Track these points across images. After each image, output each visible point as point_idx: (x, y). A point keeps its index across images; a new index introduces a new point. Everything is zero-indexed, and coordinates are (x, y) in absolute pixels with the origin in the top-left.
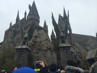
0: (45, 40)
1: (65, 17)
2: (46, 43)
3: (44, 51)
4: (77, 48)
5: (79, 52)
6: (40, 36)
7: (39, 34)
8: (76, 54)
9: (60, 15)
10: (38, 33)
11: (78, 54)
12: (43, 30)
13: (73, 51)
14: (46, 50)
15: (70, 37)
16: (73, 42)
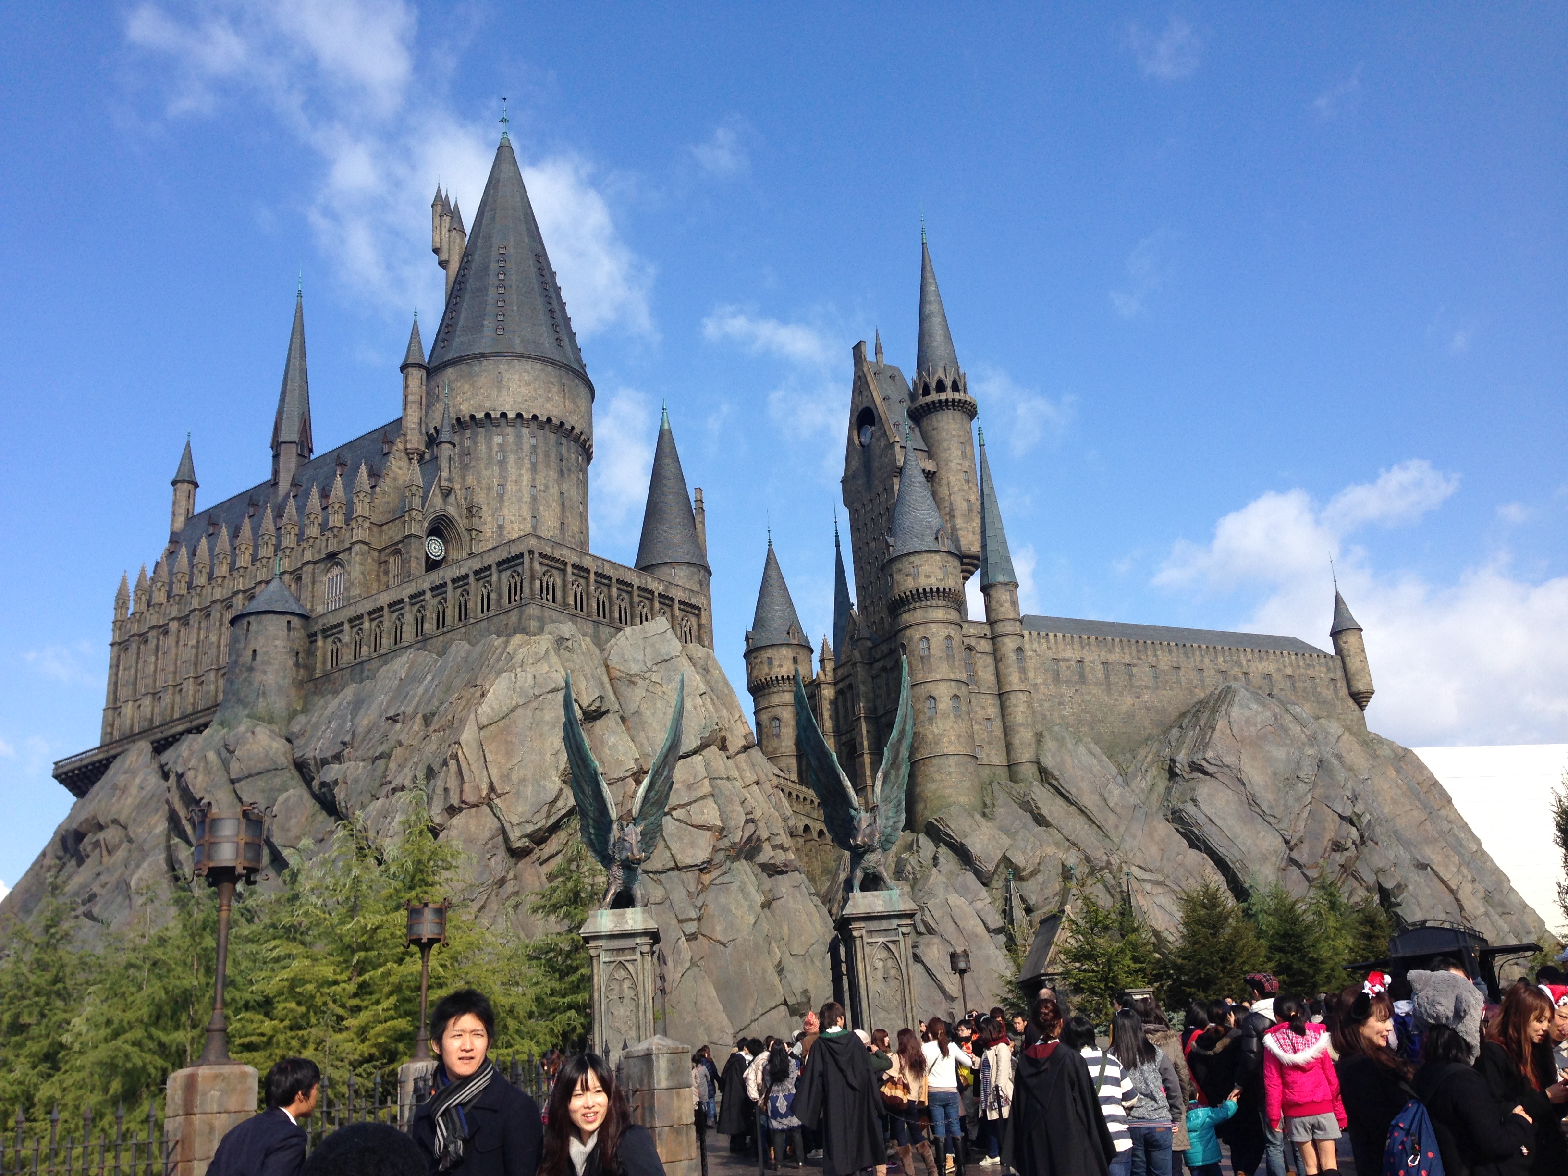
0: (694, 742)
1: (942, 388)
3: (690, 879)
4: (1083, 811)
8: (1063, 894)
9: (870, 356)
10: (613, 660)
11: (1080, 886)
15: (997, 674)
16: (1029, 735)
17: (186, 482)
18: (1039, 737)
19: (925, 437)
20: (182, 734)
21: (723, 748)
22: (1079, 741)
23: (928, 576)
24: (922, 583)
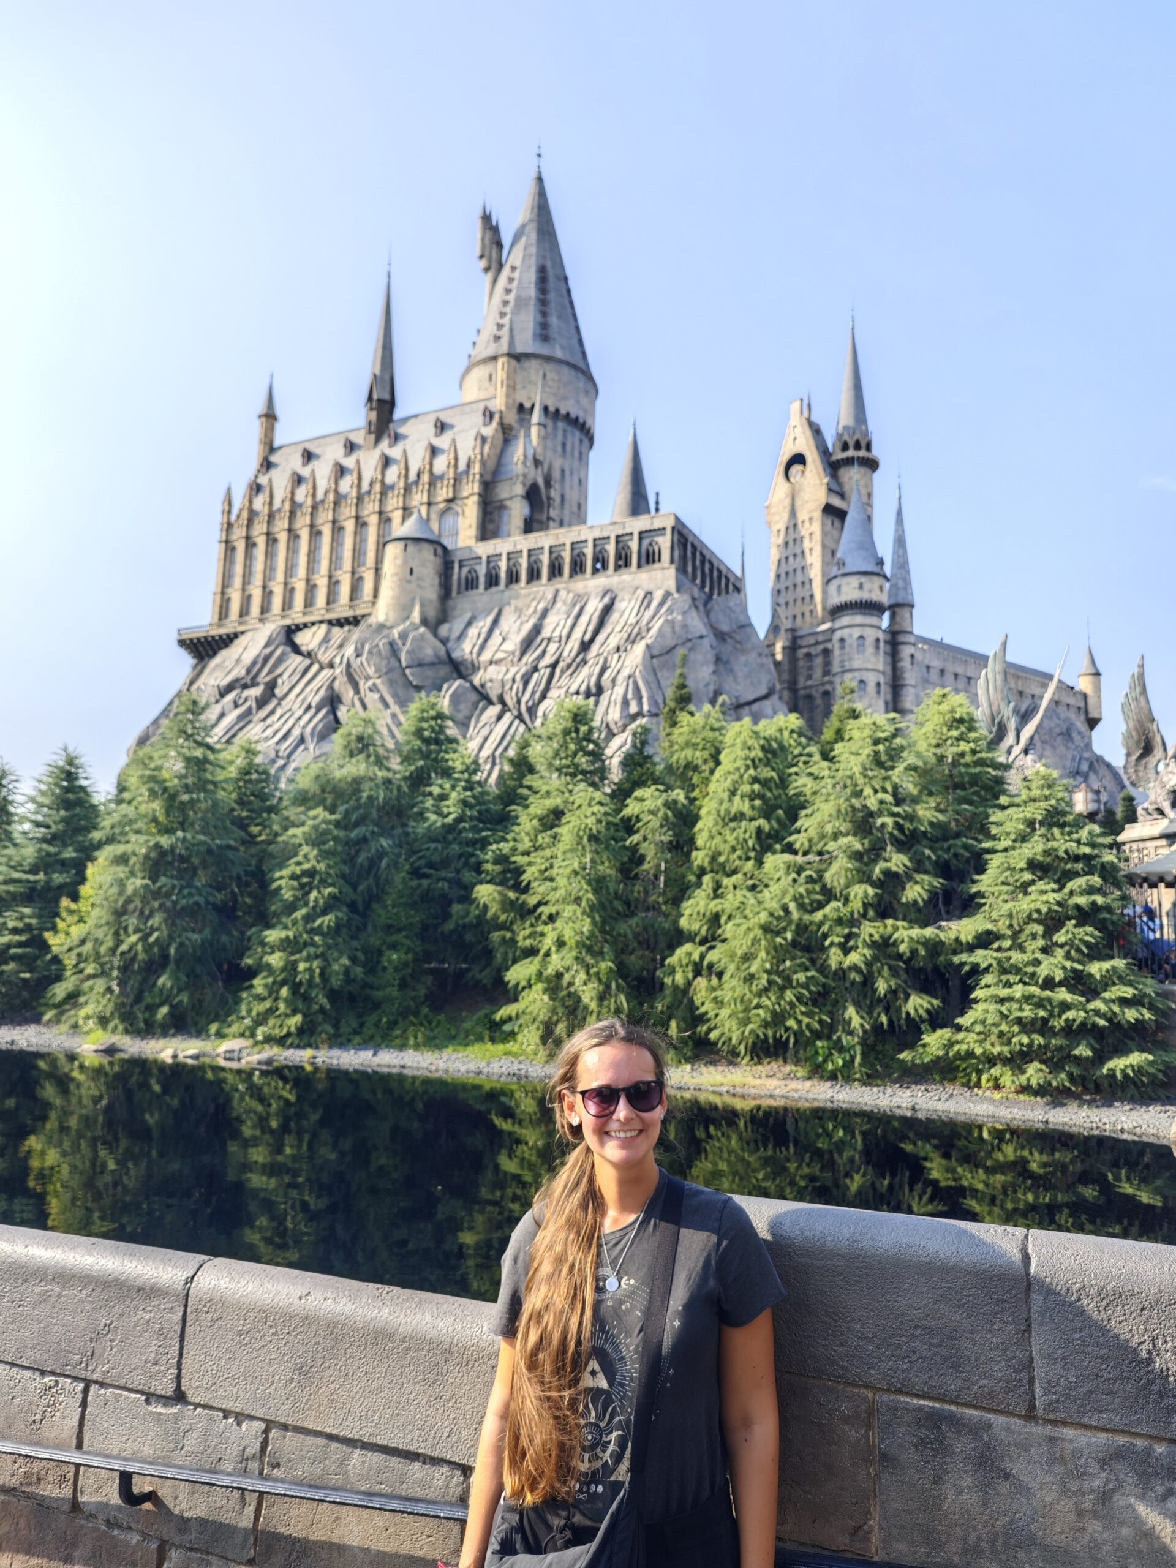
0: (763, 691)
1: (857, 446)
7: (716, 634)
10: (712, 618)
15: (894, 670)
17: (270, 417)
19: (839, 482)
20: (313, 624)
23: (870, 591)
24: (865, 596)
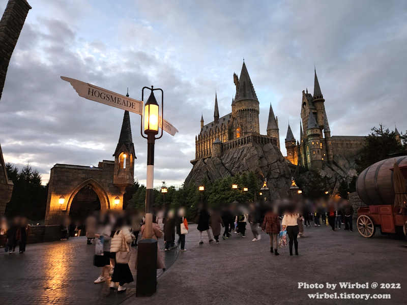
0: (275, 161)
1: (318, 98)
2: (277, 167)
3: (276, 180)
4: (341, 168)
5: (342, 177)
6: (267, 154)
7: (264, 152)
8: (336, 181)
9: (306, 93)
10: (264, 149)
11: (339, 180)
12: (270, 144)
13: (328, 176)
14: (277, 178)
15: (326, 146)
16: (332, 156)
17: (202, 121)
18: (334, 156)
19: (315, 107)
21: (280, 161)
22: (341, 157)
24: (313, 133)
